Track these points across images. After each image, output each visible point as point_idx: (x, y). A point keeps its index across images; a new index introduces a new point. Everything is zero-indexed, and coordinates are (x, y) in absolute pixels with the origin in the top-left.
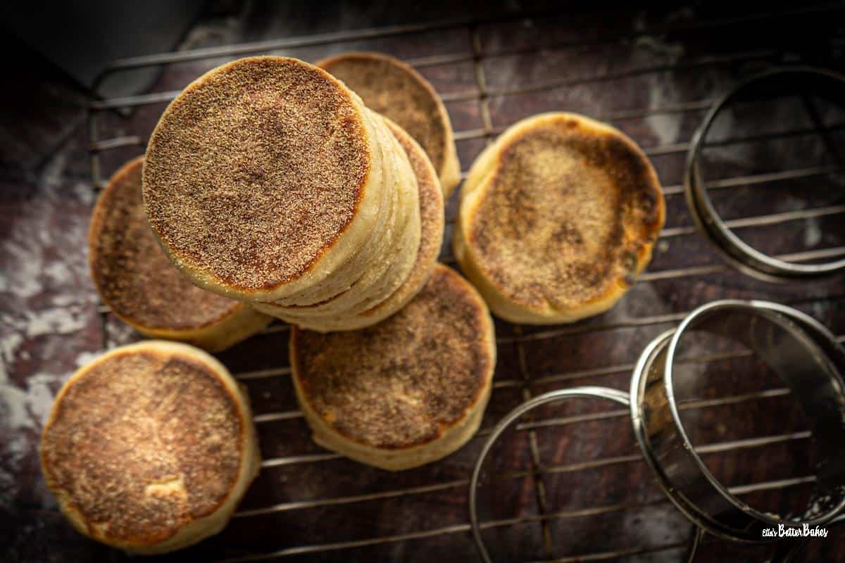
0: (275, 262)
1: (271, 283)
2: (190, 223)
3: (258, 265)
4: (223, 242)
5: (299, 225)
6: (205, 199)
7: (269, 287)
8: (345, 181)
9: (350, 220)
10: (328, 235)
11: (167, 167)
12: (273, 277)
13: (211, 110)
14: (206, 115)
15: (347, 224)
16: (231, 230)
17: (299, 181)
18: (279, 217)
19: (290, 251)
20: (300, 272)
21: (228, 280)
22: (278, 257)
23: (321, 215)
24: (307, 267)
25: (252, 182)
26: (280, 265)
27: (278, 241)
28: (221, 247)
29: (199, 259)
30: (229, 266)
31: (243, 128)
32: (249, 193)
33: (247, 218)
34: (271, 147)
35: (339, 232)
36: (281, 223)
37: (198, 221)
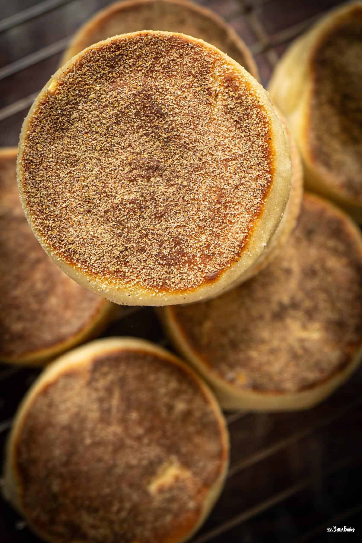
0: (206, 252)
1: (212, 275)
2: (99, 243)
3: (190, 262)
4: (143, 250)
5: (218, 206)
6: (106, 212)
7: (211, 279)
8: (250, 143)
9: (270, 182)
10: (252, 206)
11: (51, 191)
12: (211, 268)
13: (75, 115)
14: (71, 122)
15: (269, 187)
16: (146, 235)
17: (200, 160)
18: (193, 204)
19: (218, 236)
20: (238, 254)
21: (164, 287)
22: (208, 246)
23: (237, 187)
24: (243, 246)
25: (149, 178)
26: (214, 254)
27: (202, 229)
28: (143, 256)
29: (124, 276)
30: (158, 272)
31: (118, 123)
32: (152, 189)
33: (159, 217)
34: (157, 134)
35: (263, 199)
36: (198, 210)
37: (107, 237)
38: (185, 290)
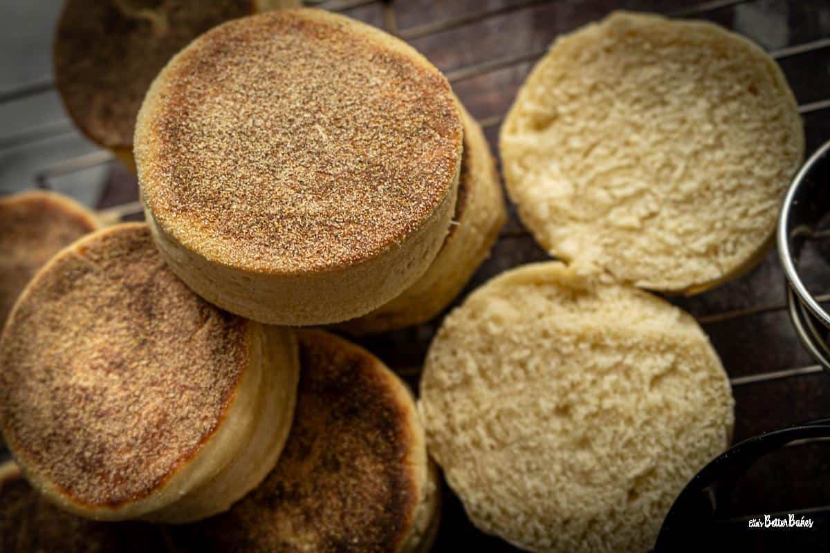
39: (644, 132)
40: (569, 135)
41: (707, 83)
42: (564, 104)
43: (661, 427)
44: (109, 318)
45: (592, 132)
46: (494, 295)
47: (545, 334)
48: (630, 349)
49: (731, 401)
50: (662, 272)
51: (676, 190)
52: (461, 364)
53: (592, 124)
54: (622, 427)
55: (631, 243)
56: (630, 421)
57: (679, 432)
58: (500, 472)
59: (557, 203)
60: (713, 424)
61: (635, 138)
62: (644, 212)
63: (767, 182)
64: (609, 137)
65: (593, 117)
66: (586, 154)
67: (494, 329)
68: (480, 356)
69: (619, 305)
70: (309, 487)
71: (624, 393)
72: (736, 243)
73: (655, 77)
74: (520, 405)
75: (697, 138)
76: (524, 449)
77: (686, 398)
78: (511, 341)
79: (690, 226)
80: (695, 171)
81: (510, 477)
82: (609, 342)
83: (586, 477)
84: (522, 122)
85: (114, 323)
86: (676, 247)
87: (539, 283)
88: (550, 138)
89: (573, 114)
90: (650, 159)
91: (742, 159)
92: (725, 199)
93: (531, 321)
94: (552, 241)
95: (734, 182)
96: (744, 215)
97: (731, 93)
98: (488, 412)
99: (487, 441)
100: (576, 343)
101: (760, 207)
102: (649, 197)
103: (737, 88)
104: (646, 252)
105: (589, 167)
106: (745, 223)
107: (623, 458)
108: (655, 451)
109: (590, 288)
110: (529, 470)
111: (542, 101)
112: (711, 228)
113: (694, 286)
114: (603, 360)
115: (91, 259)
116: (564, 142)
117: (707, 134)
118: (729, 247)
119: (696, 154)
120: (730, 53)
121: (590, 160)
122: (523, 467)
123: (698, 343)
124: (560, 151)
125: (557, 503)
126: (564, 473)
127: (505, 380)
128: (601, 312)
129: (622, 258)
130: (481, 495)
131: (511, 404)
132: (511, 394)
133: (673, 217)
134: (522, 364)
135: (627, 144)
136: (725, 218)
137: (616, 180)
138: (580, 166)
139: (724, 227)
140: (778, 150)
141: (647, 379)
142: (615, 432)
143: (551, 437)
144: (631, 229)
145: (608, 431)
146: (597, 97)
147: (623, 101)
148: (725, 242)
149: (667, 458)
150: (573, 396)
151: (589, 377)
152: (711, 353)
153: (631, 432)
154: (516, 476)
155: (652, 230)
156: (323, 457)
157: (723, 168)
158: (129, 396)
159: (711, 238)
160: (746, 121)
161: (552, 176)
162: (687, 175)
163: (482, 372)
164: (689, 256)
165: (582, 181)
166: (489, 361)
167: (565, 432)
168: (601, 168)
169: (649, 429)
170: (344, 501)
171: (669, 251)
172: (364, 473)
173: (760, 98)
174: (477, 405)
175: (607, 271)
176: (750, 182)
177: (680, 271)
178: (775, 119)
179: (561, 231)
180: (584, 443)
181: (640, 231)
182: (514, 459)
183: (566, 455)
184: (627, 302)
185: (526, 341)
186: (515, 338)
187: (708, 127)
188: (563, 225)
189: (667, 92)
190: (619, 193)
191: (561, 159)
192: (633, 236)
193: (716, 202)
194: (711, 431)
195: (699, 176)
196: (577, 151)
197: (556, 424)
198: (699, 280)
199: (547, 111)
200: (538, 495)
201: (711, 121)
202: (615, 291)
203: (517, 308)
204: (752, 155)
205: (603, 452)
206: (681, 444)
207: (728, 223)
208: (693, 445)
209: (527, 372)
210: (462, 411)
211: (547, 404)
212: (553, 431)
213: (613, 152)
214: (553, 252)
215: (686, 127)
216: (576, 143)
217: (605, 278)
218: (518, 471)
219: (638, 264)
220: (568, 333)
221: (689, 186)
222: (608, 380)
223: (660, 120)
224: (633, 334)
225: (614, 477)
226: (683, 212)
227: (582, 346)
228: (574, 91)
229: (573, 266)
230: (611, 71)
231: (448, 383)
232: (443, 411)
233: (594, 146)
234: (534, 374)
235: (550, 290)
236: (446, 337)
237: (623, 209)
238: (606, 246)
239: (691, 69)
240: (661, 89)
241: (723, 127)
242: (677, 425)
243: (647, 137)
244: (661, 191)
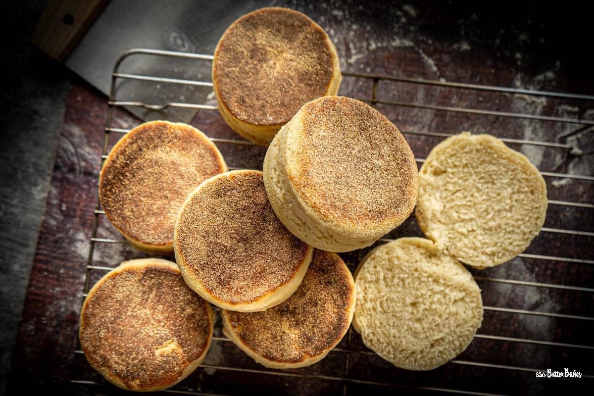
0: (239, 290)
1: (234, 301)
2: (198, 253)
3: (229, 289)
4: (214, 269)
5: (258, 275)
6: (211, 242)
7: (233, 303)
8: (291, 259)
9: (287, 281)
10: (272, 286)
11: (195, 217)
12: (236, 298)
13: (228, 193)
15: (285, 283)
16: (220, 265)
17: (265, 250)
18: (249, 266)
19: (249, 287)
20: (251, 301)
21: (210, 291)
22: (242, 288)
23: (272, 273)
24: (256, 299)
25: (239, 242)
26: (241, 293)
27: (245, 279)
28: (212, 272)
29: (198, 274)
30: (213, 283)
31: (243, 210)
32: (237, 247)
33: (231, 261)
34: (256, 226)
35: (279, 286)
36: (249, 270)
37: (203, 253)
38: (219, 299)
39: (481, 193)
40: (448, 182)
41: (515, 182)
42: (450, 167)
43: (452, 322)
44: (242, 216)
45: (459, 184)
46: (398, 246)
47: (416, 270)
48: (448, 286)
49: (482, 319)
50: (470, 257)
51: (486, 223)
52: (377, 273)
53: (460, 181)
54: (437, 318)
55: (461, 240)
56: (440, 316)
57: (458, 326)
58: (381, 323)
59: (436, 213)
60: (472, 326)
61: (476, 194)
62: (470, 229)
63: (524, 234)
64: (465, 189)
65: (461, 178)
66: (454, 193)
67: (396, 262)
68: (386, 271)
69: (448, 265)
70: (301, 311)
71: (441, 304)
72: (503, 254)
73: (494, 171)
74: (397, 297)
75: (503, 204)
76: (394, 316)
77: (465, 312)
78: (401, 269)
79: (487, 241)
80: (496, 218)
81: (385, 326)
82: (442, 281)
83: (416, 334)
84: (430, 170)
85: (244, 219)
86: (479, 248)
87: (419, 246)
88: (440, 180)
89: (453, 173)
90: (480, 206)
91: (518, 220)
92: (505, 235)
93: (412, 263)
94: (428, 229)
95: (511, 229)
96: (511, 244)
97: (523, 190)
98: (383, 297)
99: (379, 309)
100: (428, 277)
101: (518, 243)
102: (474, 222)
103: (526, 189)
104: (466, 246)
105: (453, 200)
106: (510, 248)
107: (433, 330)
108: (447, 331)
109: (438, 254)
110: (394, 326)
111: (441, 162)
112: (496, 245)
113: (481, 267)
114: (437, 288)
115: (237, 183)
116: (445, 185)
117: (508, 204)
118: (500, 255)
119: (500, 211)
120: (529, 173)
121: (454, 197)
122: (392, 324)
123: (476, 291)
124: (442, 188)
125: (401, 342)
126: (407, 330)
127: (394, 285)
128: (440, 267)
129: (455, 245)
130: (370, 331)
131: (394, 296)
132: (395, 292)
133: (481, 234)
134: (403, 280)
135: (472, 195)
136: (503, 243)
137: (463, 211)
138: (448, 199)
139: (501, 246)
140: (534, 222)
141: (452, 300)
142: (433, 319)
143: (406, 314)
144: (462, 234)
145: (430, 318)
146: (466, 170)
147: (476, 176)
148: (499, 252)
149: (450, 335)
150: (420, 300)
151: (429, 293)
152: (480, 296)
153: (439, 321)
154: (388, 327)
155: (471, 237)
156: (311, 299)
157: (509, 221)
158: (248, 256)
159: (494, 249)
160: (524, 205)
161: (436, 198)
162: (493, 219)
163: (385, 279)
164: (483, 253)
165: (448, 206)
166: (390, 275)
167: (412, 313)
168: (458, 203)
169: (447, 321)
170: (316, 321)
171: (475, 249)
172: (327, 310)
173: (534, 197)
174: (379, 292)
175: (447, 249)
176: (518, 231)
177: (478, 259)
178: (537, 208)
179: (434, 226)
180: (419, 320)
181: (466, 236)
182: (388, 319)
183: (411, 323)
184: (452, 265)
185: (408, 271)
186: (404, 268)
187: (508, 201)
188: (435, 223)
189: (497, 179)
190: (462, 217)
191: (441, 192)
192: (463, 237)
193: (501, 235)
194: (471, 329)
195: (498, 221)
196: (450, 191)
197: (410, 309)
198: (484, 265)
199: (442, 168)
200: (394, 337)
201: (511, 199)
202: (448, 258)
203: (408, 255)
204: (522, 220)
205: (426, 326)
206: (458, 330)
207: (503, 245)
208: (462, 332)
209: (404, 284)
210: (372, 293)
211: (409, 300)
212: (408, 312)
213: (465, 197)
214: (427, 234)
215: (499, 198)
216: (451, 187)
217: (445, 252)
218: (389, 325)
219: (461, 250)
220: (425, 272)
221: (492, 224)
222: (437, 296)
223: (489, 190)
224: (452, 280)
225: (427, 337)
226: (486, 234)
227: (430, 279)
228: (457, 163)
229: (436, 244)
230: (475, 160)
231: (370, 279)
232: (364, 291)
233: (458, 191)
234: (407, 286)
235: (423, 251)
236: (374, 259)
237: (462, 224)
238: (450, 238)
239: (510, 173)
240: (494, 177)
241: (515, 204)
242: (459, 323)
243: (481, 196)
244: (480, 221)
